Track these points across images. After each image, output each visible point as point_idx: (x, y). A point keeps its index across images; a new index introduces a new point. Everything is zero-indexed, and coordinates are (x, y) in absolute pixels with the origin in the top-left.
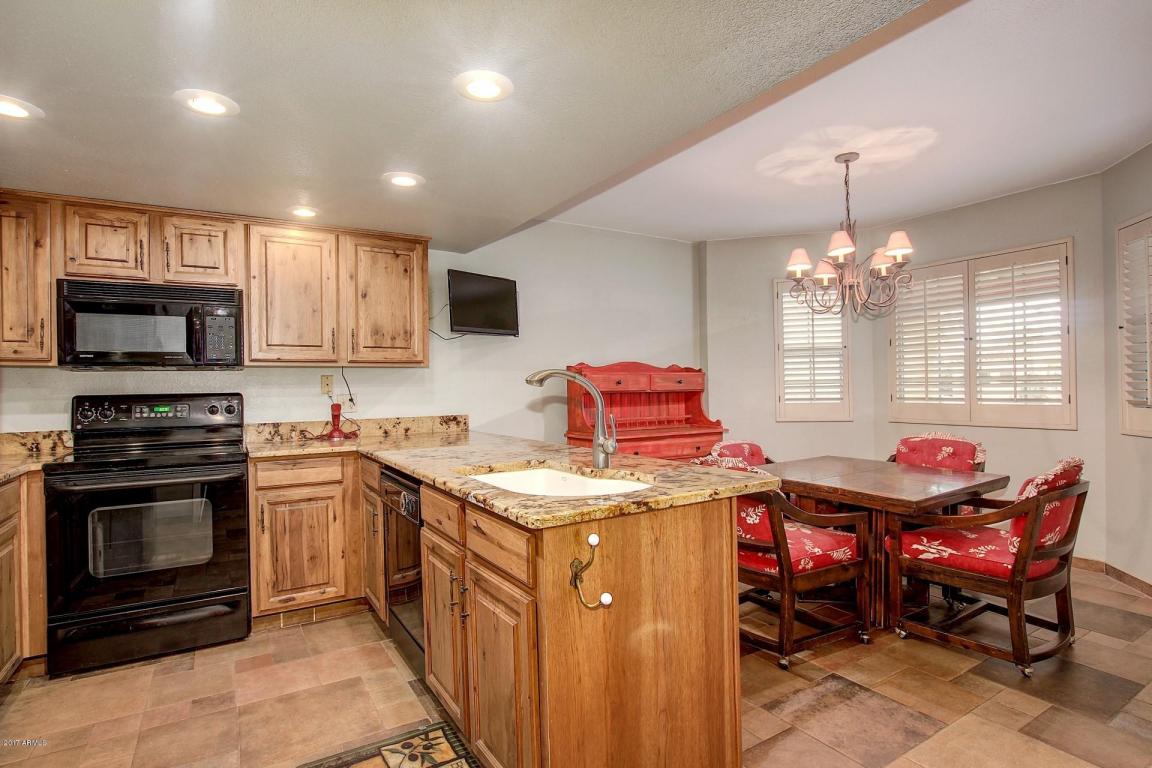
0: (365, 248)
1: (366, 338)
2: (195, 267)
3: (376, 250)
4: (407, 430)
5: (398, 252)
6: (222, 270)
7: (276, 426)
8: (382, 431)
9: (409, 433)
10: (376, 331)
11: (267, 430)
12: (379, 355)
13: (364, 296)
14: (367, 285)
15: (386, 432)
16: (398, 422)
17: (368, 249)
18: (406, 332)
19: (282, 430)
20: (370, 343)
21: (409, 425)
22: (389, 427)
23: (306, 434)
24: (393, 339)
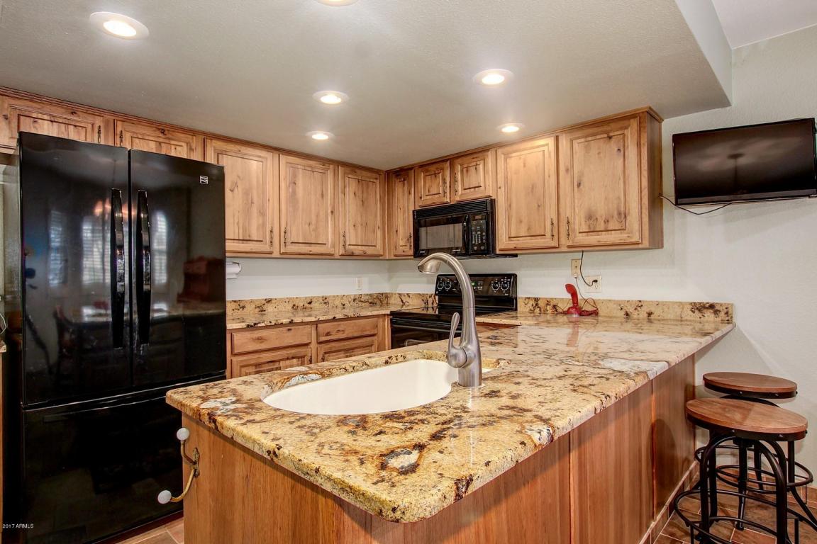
0: (579, 141)
1: (580, 224)
2: (470, 188)
3: (590, 139)
4: (650, 314)
5: (611, 134)
6: (482, 188)
7: (536, 300)
8: (623, 313)
9: (652, 317)
10: (590, 217)
11: (532, 302)
12: (593, 239)
13: (579, 185)
14: (581, 175)
15: (627, 314)
16: (640, 305)
17: (582, 140)
18: (619, 214)
19: (541, 304)
20: (585, 228)
21: (653, 309)
22: (631, 310)
23: (558, 308)
24: (607, 221)
